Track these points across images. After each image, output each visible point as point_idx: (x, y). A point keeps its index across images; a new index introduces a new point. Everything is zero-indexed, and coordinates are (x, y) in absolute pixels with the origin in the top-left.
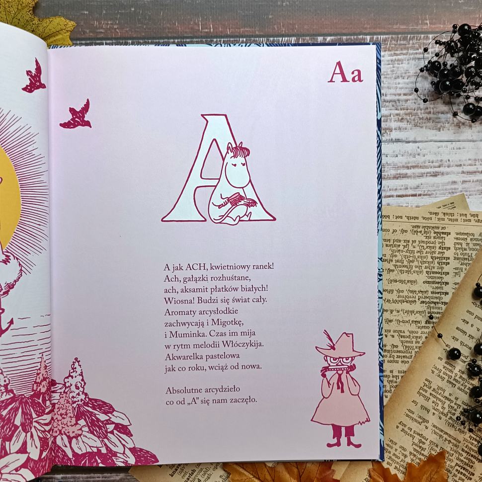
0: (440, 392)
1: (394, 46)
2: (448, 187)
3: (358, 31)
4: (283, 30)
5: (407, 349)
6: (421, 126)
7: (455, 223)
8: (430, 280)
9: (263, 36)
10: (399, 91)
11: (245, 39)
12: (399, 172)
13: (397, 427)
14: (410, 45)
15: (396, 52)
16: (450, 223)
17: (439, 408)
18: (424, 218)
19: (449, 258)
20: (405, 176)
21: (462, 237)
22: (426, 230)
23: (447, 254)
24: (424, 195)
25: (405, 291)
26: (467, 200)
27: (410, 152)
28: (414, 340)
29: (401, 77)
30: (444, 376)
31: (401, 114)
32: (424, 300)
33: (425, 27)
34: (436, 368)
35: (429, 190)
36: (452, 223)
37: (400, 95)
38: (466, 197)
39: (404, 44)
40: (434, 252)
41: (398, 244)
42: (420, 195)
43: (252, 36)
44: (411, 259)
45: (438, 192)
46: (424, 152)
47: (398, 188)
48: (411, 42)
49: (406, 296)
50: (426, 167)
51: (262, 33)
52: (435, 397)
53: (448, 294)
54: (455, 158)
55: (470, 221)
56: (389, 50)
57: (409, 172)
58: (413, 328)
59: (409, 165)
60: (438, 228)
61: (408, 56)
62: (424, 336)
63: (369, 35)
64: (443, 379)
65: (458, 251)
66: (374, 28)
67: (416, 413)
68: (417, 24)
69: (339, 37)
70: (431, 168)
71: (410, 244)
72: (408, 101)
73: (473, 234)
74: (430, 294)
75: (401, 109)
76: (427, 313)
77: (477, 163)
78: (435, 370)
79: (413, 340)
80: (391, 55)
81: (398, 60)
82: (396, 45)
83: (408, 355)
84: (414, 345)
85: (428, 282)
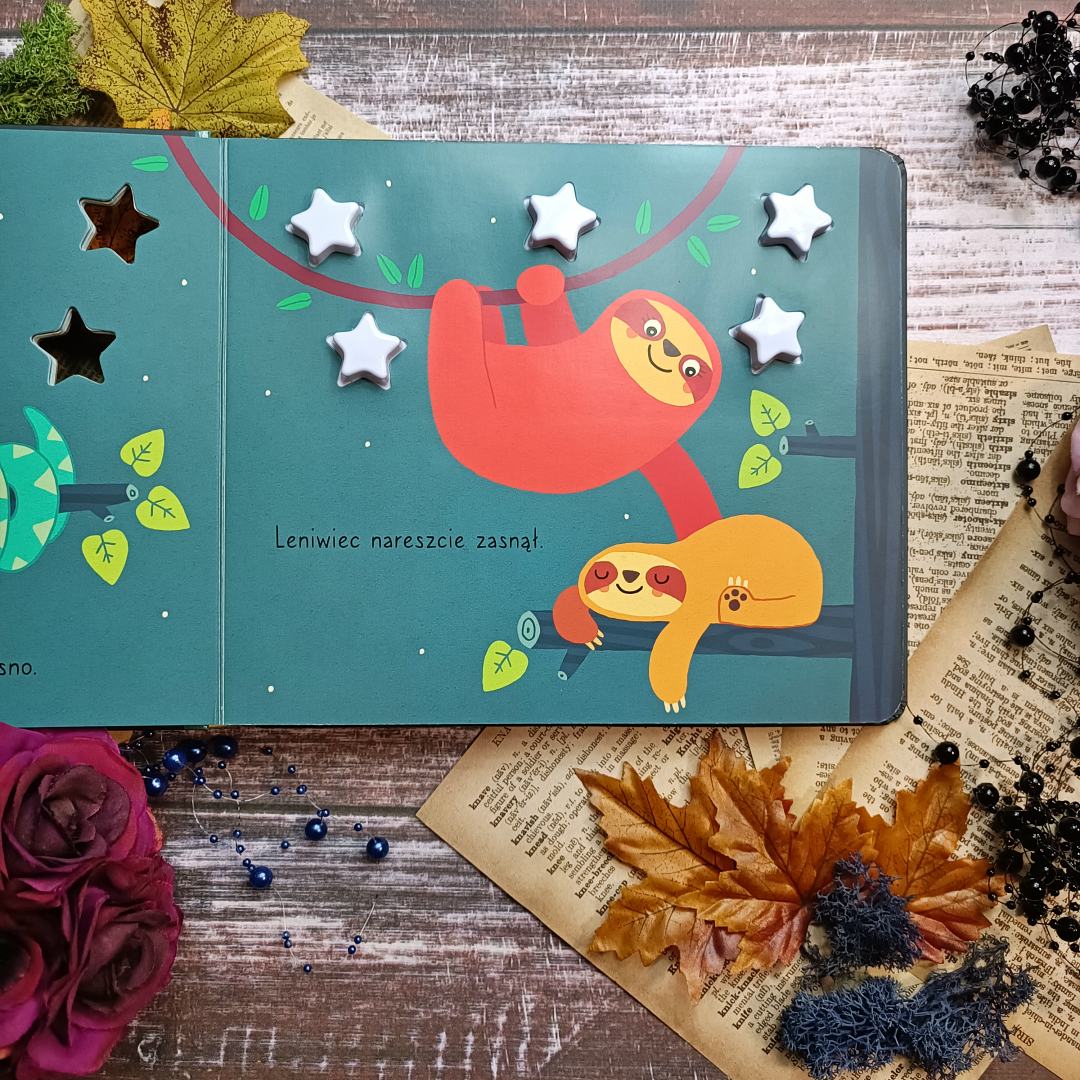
0: (984, 681)
1: (922, 50)
2: (1019, 313)
3: (857, 21)
4: (718, 20)
5: (927, 602)
6: (969, 198)
7: (1026, 374)
8: (975, 478)
9: (680, 30)
10: (929, 134)
11: (646, 35)
12: (925, 283)
13: (902, 741)
14: (954, 49)
15: (927, 62)
16: (1017, 374)
17: (982, 710)
18: (968, 364)
19: (1011, 440)
20: (937, 291)
21: (1039, 401)
22: (971, 386)
23: (1008, 431)
24: (971, 327)
25: (927, 496)
26: (1053, 336)
27: (947, 247)
28: (940, 587)
29: (935, 107)
30: (994, 653)
31: (933, 177)
32: (961, 514)
33: (982, 17)
34: (978, 638)
35: (980, 318)
36: (1020, 375)
37: (932, 140)
38: (1052, 331)
39: (941, 48)
40: (984, 428)
41: (918, 409)
42: (964, 327)
43: (660, 29)
44: (940, 438)
45: (999, 322)
46: (974, 246)
47: (924, 313)
48: (955, 44)
49: (928, 506)
50: (977, 275)
51: (677, 24)
52: (974, 690)
53: (1007, 505)
54: (1034, 258)
55: (1054, 371)
56: (913, 58)
57: (945, 283)
58: (940, 563)
59: (945, 271)
60: (994, 383)
61: (948, 69)
62: (959, 580)
63: (876, 30)
64: (991, 659)
65: (1029, 427)
66: (887, 18)
67: (938, 718)
68: (967, 12)
69: (820, 33)
70: (987, 276)
71: (940, 410)
72: (948, 153)
73: (1059, 398)
74: (973, 504)
75: (933, 168)
76: (966, 538)
77: (1074, 269)
78: (976, 641)
79: (937, 586)
80: (917, 67)
81: (931, 77)
82: (925, 48)
83: (928, 613)
84: (940, 595)
85: (971, 482)
